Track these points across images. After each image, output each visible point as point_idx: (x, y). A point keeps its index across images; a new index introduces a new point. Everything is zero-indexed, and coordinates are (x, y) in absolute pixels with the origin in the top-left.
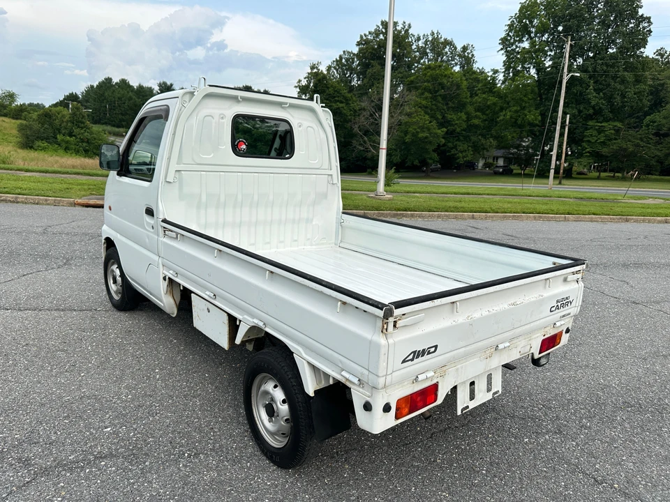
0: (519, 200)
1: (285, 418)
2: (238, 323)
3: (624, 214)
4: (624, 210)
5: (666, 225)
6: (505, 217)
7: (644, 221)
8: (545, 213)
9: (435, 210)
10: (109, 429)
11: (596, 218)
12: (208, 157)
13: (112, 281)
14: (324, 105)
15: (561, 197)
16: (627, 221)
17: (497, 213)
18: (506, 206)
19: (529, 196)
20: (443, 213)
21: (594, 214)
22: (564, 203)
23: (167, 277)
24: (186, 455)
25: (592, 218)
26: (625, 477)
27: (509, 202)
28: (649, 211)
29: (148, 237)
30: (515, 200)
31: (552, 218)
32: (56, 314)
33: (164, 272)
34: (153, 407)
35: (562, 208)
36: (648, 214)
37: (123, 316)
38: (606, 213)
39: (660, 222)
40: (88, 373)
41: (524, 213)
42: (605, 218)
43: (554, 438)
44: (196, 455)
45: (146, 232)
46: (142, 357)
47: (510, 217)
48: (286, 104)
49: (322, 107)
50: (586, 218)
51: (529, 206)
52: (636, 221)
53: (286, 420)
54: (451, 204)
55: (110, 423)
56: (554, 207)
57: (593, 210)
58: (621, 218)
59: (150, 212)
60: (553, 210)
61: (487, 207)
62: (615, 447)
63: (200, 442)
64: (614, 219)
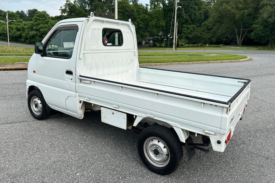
0: (169, 57)
1: (166, 154)
2: (134, 117)
3: (208, 60)
4: (207, 59)
5: (222, 63)
6: (167, 64)
7: (215, 62)
8: (181, 62)
9: (141, 63)
10: (78, 174)
11: (199, 62)
12: (94, 47)
13: (34, 106)
14: (132, 23)
15: (182, 55)
16: (209, 63)
17: (164, 62)
18: (166, 59)
19: (171, 55)
20: (144, 64)
21: (198, 61)
22: (185, 57)
23: (82, 102)
24: (121, 178)
25: (197, 62)
26: (274, 155)
27: (167, 58)
28: (215, 58)
29: (68, 84)
30: (168, 57)
31: (184, 63)
32: (8, 125)
33: (80, 99)
34: (91, 161)
35: (186, 59)
36: (215, 60)
37: (43, 122)
38: (202, 60)
39: (220, 62)
40: (48, 150)
41: (173, 62)
42: (202, 62)
43: (244, 146)
44: (125, 177)
45: (66, 82)
46: (67, 140)
47: (169, 64)
48: (120, 23)
49: (132, 24)
50: (195, 63)
51: (174, 59)
52: (212, 63)
53: (166, 155)
54: (146, 60)
55: (77, 171)
56: (183, 59)
57: (197, 59)
58: (207, 62)
59: (69, 73)
60: (183, 60)
61: (160, 60)
62: (264, 146)
63: (122, 171)
64: (205, 62)
